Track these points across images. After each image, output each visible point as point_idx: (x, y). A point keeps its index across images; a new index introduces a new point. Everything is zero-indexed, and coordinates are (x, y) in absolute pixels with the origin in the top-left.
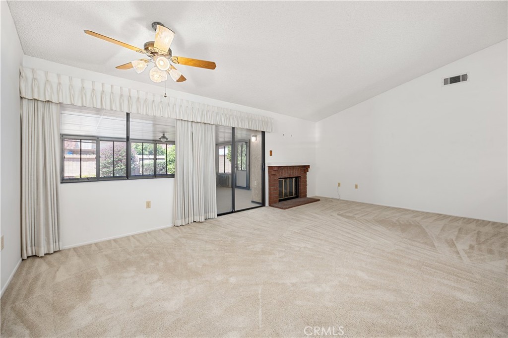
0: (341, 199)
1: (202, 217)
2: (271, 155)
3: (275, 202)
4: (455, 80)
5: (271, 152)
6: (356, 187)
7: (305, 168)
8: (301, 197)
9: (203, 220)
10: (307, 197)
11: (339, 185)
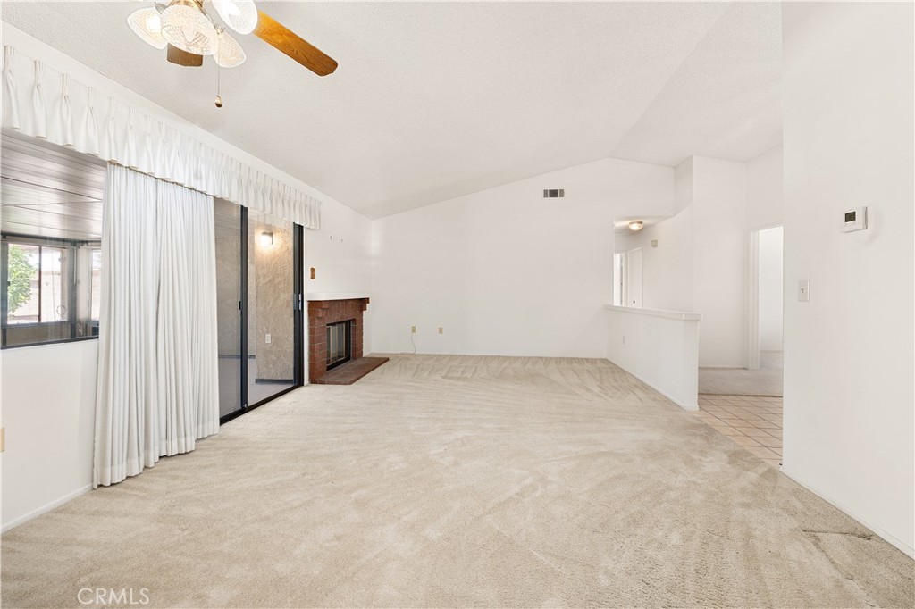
0: (417, 352)
1: (188, 438)
2: (313, 277)
3: (321, 374)
4: (554, 194)
5: (313, 270)
6: (441, 331)
7: (362, 303)
8: (355, 359)
9: (191, 446)
10: (364, 356)
11: (414, 330)
